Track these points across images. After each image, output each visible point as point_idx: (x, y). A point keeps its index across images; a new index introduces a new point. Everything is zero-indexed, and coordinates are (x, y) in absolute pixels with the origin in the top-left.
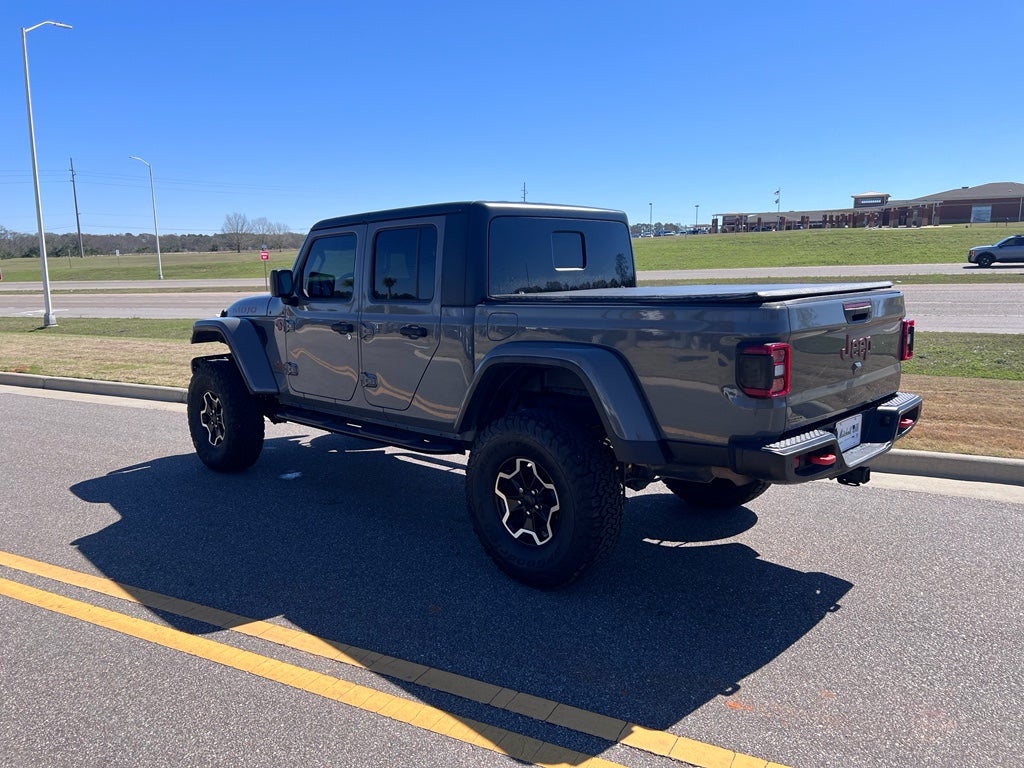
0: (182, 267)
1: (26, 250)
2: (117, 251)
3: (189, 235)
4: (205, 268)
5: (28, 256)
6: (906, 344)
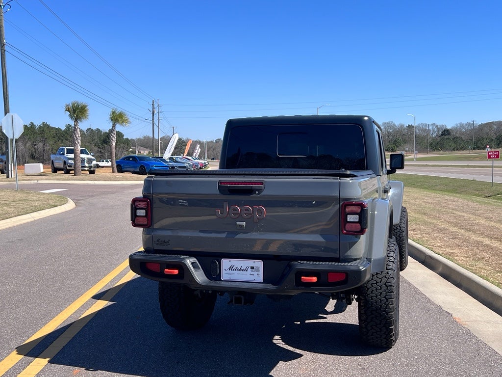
6: (346, 222)
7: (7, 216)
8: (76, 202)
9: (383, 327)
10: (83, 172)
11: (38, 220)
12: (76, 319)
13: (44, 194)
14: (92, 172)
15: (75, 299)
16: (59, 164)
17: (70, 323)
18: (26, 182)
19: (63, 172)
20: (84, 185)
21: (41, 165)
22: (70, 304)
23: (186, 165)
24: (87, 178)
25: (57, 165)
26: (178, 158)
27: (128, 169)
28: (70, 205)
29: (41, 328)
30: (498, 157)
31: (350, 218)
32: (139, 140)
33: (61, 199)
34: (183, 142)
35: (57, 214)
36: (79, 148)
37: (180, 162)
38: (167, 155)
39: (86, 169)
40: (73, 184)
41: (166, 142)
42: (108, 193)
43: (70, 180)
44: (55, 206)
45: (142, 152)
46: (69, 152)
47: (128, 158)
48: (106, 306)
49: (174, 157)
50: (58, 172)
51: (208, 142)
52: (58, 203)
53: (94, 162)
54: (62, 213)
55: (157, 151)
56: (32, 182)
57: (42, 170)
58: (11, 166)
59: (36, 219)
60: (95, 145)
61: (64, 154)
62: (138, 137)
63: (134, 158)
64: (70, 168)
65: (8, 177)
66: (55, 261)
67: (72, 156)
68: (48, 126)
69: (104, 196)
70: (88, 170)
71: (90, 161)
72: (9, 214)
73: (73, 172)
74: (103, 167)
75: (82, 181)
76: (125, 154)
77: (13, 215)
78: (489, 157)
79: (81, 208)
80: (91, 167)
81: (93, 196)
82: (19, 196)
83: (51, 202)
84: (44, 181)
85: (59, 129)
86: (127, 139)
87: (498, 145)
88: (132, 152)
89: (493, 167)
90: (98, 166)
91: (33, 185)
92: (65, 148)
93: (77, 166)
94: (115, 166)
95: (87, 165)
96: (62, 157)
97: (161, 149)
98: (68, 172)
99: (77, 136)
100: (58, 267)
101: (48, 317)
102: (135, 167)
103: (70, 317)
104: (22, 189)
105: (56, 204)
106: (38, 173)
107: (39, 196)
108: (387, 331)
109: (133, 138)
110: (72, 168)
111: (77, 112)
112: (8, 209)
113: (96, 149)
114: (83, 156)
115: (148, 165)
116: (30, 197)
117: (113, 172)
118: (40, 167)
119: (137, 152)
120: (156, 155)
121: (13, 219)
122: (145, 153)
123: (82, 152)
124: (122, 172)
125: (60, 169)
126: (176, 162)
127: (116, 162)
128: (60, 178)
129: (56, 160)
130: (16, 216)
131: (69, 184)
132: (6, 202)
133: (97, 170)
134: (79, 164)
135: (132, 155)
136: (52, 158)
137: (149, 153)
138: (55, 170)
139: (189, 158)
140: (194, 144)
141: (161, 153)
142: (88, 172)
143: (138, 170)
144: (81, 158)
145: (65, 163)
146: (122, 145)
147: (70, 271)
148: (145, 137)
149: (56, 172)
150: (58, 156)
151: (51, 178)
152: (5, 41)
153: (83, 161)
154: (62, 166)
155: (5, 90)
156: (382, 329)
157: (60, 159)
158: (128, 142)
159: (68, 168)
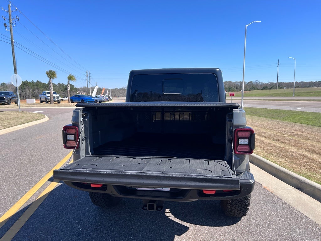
0: (304, 93)
1: (263, 88)
2: (285, 88)
3: (318, 82)
4: (312, 93)
5: (262, 89)
6: (238, 144)
7: (10, 126)
8: (50, 117)
9: (243, 207)
10: (55, 103)
11: (28, 127)
12: (35, 200)
13: (34, 113)
14: (59, 103)
15: (37, 182)
16: (43, 99)
17: (30, 204)
18: (26, 108)
19: (45, 103)
20: (55, 109)
21: (34, 99)
22: (33, 187)
23: (102, 99)
24: (56, 105)
25: (42, 100)
26: (99, 96)
27: (76, 101)
28: (46, 119)
29: (8, 210)
30: (234, 95)
31: (242, 141)
32: (81, 88)
33: (42, 116)
34: (101, 89)
35: (38, 124)
36: (52, 92)
37: (99, 98)
38: (94, 95)
39: (56, 101)
40: (49, 108)
41: (93, 89)
42: (66, 112)
43: (48, 106)
44: (37, 120)
45: (83, 94)
46: (48, 93)
47: (76, 96)
48: (56, 187)
49: (97, 96)
50: (43, 102)
51: (111, 89)
52: (40, 118)
53: (60, 98)
54: (41, 123)
55: (89, 93)
56: (30, 107)
57: (35, 102)
58: (19, 100)
59: (26, 127)
60: (62, 91)
61: (45, 94)
62: (81, 87)
63: (78, 96)
64: (48, 101)
65: (18, 105)
66: (31, 153)
67: (49, 95)
68: (40, 82)
69: (63, 114)
70: (57, 102)
71: (58, 97)
72: (12, 124)
73: (49, 102)
74: (65, 100)
75: (54, 107)
76: (75, 94)
77: (13, 125)
78: (230, 95)
79: (52, 120)
80: (58, 100)
81: (58, 114)
82: (21, 114)
83: (36, 118)
84: (35, 107)
85: (45, 84)
86: (76, 88)
87: (229, 91)
88: (78, 94)
89: (232, 99)
90: (62, 100)
91: (30, 109)
92: (46, 92)
93: (51, 100)
94: (70, 99)
95: (56, 99)
96: (44, 96)
97: (91, 92)
98: (47, 102)
99: (51, 86)
100: (32, 157)
101: (15, 199)
102: (79, 100)
103: (31, 198)
104: (23, 111)
105: (38, 119)
106: (33, 103)
107: (30, 114)
108: (245, 210)
109: (79, 88)
110: (50, 101)
111: (51, 75)
112: (12, 122)
113: (62, 92)
114: (54, 95)
115: (85, 99)
116: (26, 115)
117: (69, 102)
118: (34, 100)
119: (80, 94)
120: (89, 95)
121: (13, 128)
122: (84, 94)
123: (54, 93)
124: (73, 102)
125: (44, 101)
126: (98, 98)
127: (70, 98)
128: (43, 105)
129: (42, 97)
130: (15, 126)
131: (47, 108)
132: (12, 118)
133: (61, 102)
134: (52, 99)
135: (78, 95)
136: (40, 96)
137: (86, 94)
138: (42, 102)
139: (104, 96)
140: (106, 90)
141: (91, 94)
142: (57, 103)
143: (80, 102)
144: (54, 96)
145: (46, 98)
146: (73, 90)
147: (38, 160)
148: (84, 87)
149: (42, 103)
150: (43, 95)
151: (39, 105)
152: (13, 40)
153: (54, 97)
154: (45, 100)
155: (14, 64)
156: (242, 209)
157: (43, 97)
158: (76, 89)
159: (47, 101)
